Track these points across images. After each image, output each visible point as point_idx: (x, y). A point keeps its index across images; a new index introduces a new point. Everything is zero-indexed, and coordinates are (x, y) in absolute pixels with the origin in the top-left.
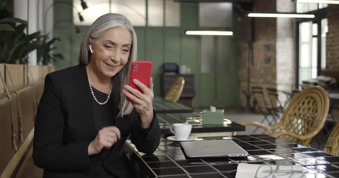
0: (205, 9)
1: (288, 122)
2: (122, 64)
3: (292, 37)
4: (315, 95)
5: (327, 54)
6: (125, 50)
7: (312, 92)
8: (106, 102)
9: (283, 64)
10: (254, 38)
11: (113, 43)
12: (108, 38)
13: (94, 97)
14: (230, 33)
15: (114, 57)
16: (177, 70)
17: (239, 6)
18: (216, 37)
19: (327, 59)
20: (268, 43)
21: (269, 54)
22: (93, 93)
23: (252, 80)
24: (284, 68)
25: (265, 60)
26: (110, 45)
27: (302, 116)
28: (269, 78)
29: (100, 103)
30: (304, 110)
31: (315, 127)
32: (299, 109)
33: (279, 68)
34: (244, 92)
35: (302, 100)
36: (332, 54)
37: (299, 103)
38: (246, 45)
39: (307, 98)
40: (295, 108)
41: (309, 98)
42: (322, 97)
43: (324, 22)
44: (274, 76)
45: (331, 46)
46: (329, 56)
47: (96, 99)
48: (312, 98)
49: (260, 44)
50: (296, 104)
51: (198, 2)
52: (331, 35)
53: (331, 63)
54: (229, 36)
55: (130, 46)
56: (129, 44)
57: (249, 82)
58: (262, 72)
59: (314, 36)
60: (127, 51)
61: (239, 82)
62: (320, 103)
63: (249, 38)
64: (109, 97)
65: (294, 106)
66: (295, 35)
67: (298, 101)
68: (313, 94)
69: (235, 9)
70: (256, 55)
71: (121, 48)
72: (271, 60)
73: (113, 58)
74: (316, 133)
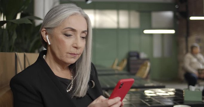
11: (73, 30)
15: (76, 44)
16: (138, 56)
26: (70, 33)
51: (150, 12)
63: (185, 34)
73: (75, 45)
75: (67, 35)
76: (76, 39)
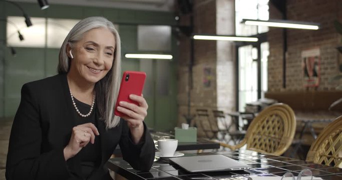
0: (144, 31)
1: (252, 140)
2: (106, 69)
3: (232, 60)
4: (279, 113)
5: (269, 77)
6: (108, 53)
7: (276, 109)
8: (89, 114)
9: (223, 88)
10: (193, 63)
11: (95, 45)
12: (89, 39)
13: (76, 108)
14: (170, 57)
15: (97, 59)
17: (178, 30)
18: (154, 61)
19: (269, 81)
20: (208, 67)
21: (209, 78)
22: (74, 104)
23: (192, 104)
24: (224, 91)
25: (205, 83)
26: (92, 47)
27: (267, 134)
28: (210, 101)
29: (83, 115)
30: (268, 128)
31: (283, 144)
32: (263, 128)
33: (220, 92)
34: (184, 116)
35: (266, 118)
36: (273, 77)
37: (263, 121)
38: (186, 69)
39: (271, 116)
40: (259, 126)
41: (274, 117)
42: (288, 115)
43: (265, 47)
44: (215, 99)
45: (272, 69)
46: (271, 79)
47: (78, 110)
48: (277, 115)
49: (199, 68)
50: (260, 122)
51: (136, 25)
52: (272, 58)
53: (272, 86)
54: (168, 60)
55: (113, 50)
56: (112, 47)
57: (189, 106)
58: (202, 95)
59: (254, 60)
60: (111, 54)
61: (178, 106)
62: (286, 119)
63: (188, 62)
64: (92, 108)
65: (257, 124)
66: (234, 58)
67: (262, 120)
68: (277, 111)
69: (174, 33)
70: (195, 79)
71: (104, 51)
72: (211, 84)
73: (96, 61)
74: (285, 149)
75: (88, 49)
76: (98, 55)
